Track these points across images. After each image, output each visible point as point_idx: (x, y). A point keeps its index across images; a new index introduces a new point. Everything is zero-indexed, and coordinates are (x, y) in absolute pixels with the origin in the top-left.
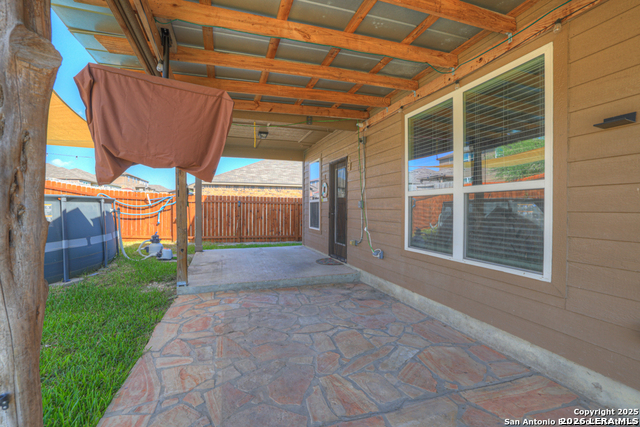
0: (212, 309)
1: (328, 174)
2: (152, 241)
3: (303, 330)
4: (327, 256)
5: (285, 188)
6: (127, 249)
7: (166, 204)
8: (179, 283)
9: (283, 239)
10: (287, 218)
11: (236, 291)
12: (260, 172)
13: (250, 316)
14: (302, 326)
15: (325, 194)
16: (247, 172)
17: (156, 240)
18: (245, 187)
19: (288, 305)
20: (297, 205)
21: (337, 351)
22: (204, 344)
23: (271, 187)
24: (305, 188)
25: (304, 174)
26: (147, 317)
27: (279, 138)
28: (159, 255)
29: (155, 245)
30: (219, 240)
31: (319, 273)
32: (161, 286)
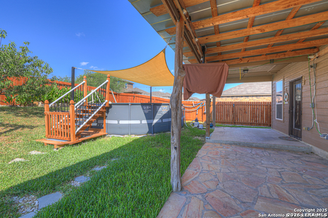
0: (219, 149)
1: (288, 88)
2: (195, 121)
3: (263, 165)
4: (288, 135)
5: (262, 96)
6: (187, 123)
7: (200, 106)
8: (206, 137)
9: (260, 124)
10: (262, 113)
11: (231, 144)
12: (246, 88)
13: (236, 155)
14: (262, 164)
15: (286, 100)
16: (238, 89)
17: (197, 120)
18: (237, 96)
19: (257, 154)
20: (268, 106)
21: (281, 177)
22: (216, 160)
23: (253, 96)
24: (273, 95)
25: (272, 88)
26: (195, 147)
27: (255, 71)
28: (198, 127)
29: (196, 123)
30: (224, 123)
31: (279, 143)
32: (200, 138)
